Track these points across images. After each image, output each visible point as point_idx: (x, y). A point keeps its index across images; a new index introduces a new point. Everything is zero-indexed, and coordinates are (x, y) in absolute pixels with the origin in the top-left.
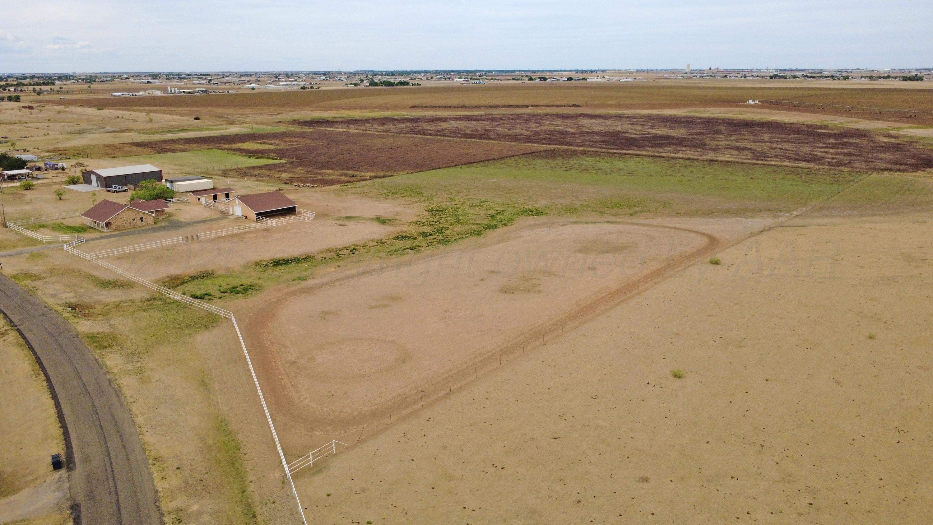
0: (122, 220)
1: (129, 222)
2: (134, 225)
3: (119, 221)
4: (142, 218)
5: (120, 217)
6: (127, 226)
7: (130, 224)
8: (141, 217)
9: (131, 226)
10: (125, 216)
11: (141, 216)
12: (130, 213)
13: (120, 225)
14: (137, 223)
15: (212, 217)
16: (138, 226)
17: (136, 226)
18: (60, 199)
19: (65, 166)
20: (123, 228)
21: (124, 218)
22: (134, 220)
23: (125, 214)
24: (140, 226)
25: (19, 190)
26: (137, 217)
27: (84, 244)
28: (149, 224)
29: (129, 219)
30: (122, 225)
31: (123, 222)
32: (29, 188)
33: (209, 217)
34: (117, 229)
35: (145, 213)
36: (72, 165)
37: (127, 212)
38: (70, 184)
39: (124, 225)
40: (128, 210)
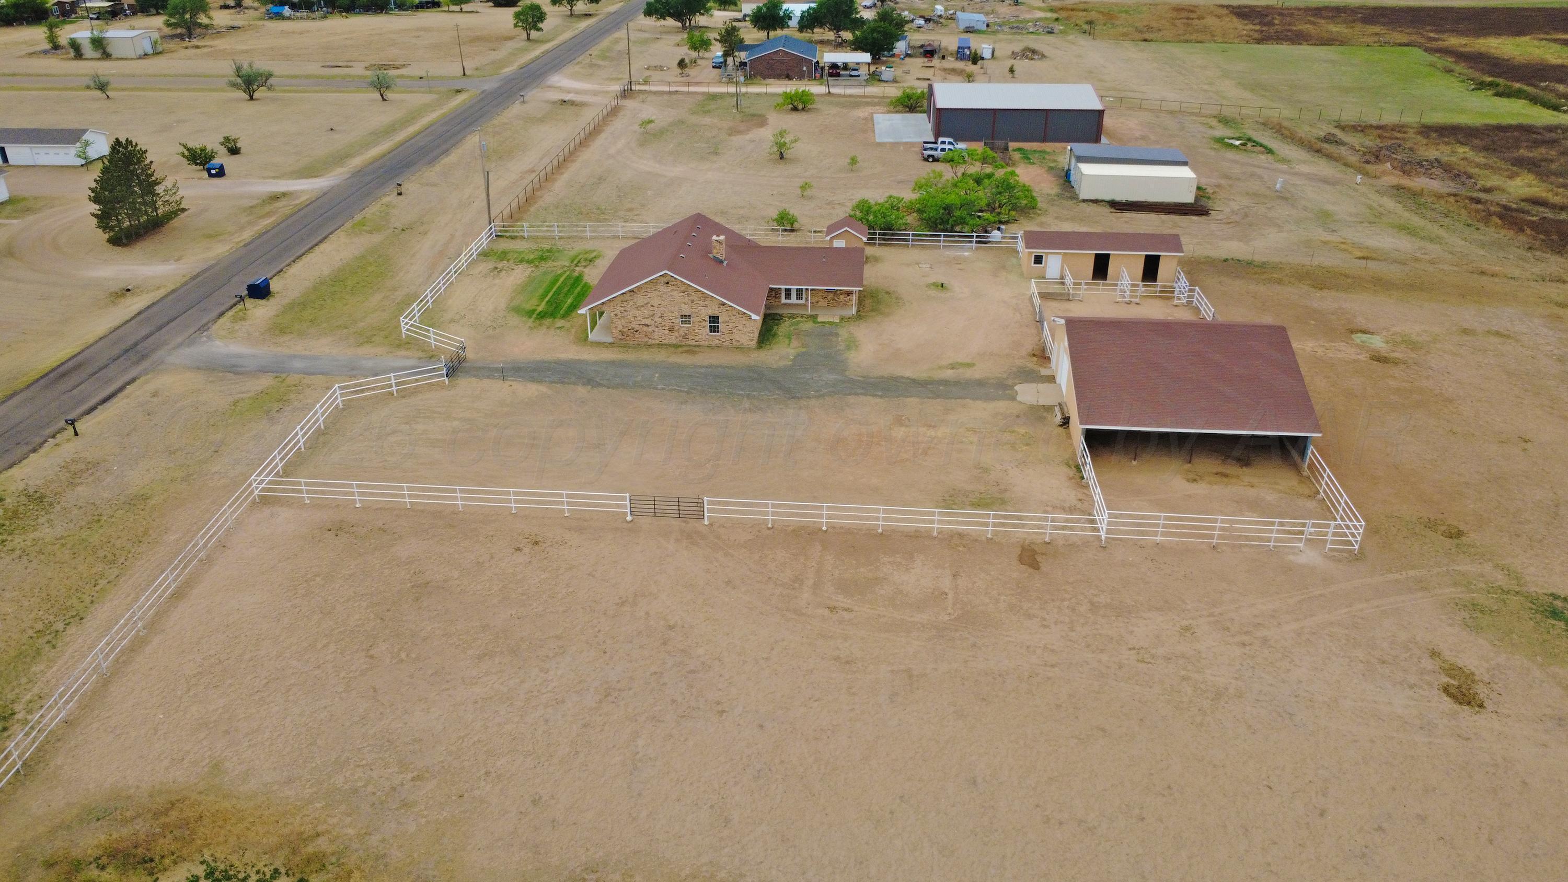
0: (646, 312)
1: (668, 324)
2: (685, 337)
3: (637, 313)
4: (714, 319)
5: (640, 299)
6: (660, 335)
7: (671, 330)
8: (711, 312)
9: (673, 339)
10: (656, 302)
11: (713, 310)
12: (675, 293)
13: (637, 327)
14: (694, 330)
15: (974, 365)
16: (697, 343)
17: (690, 342)
18: (782, 157)
19: (987, 54)
20: (647, 340)
21: (651, 308)
22: (686, 318)
23: (656, 292)
24: (702, 343)
25: (778, 108)
26: (697, 311)
27: (441, 385)
28: (738, 344)
29: (670, 314)
30: (645, 328)
31: (650, 319)
32: (800, 107)
33: (968, 361)
34: (628, 338)
35: (724, 304)
36: (1013, 52)
37: (663, 289)
38: (897, 109)
39: (650, 329)
40: (670, 283)
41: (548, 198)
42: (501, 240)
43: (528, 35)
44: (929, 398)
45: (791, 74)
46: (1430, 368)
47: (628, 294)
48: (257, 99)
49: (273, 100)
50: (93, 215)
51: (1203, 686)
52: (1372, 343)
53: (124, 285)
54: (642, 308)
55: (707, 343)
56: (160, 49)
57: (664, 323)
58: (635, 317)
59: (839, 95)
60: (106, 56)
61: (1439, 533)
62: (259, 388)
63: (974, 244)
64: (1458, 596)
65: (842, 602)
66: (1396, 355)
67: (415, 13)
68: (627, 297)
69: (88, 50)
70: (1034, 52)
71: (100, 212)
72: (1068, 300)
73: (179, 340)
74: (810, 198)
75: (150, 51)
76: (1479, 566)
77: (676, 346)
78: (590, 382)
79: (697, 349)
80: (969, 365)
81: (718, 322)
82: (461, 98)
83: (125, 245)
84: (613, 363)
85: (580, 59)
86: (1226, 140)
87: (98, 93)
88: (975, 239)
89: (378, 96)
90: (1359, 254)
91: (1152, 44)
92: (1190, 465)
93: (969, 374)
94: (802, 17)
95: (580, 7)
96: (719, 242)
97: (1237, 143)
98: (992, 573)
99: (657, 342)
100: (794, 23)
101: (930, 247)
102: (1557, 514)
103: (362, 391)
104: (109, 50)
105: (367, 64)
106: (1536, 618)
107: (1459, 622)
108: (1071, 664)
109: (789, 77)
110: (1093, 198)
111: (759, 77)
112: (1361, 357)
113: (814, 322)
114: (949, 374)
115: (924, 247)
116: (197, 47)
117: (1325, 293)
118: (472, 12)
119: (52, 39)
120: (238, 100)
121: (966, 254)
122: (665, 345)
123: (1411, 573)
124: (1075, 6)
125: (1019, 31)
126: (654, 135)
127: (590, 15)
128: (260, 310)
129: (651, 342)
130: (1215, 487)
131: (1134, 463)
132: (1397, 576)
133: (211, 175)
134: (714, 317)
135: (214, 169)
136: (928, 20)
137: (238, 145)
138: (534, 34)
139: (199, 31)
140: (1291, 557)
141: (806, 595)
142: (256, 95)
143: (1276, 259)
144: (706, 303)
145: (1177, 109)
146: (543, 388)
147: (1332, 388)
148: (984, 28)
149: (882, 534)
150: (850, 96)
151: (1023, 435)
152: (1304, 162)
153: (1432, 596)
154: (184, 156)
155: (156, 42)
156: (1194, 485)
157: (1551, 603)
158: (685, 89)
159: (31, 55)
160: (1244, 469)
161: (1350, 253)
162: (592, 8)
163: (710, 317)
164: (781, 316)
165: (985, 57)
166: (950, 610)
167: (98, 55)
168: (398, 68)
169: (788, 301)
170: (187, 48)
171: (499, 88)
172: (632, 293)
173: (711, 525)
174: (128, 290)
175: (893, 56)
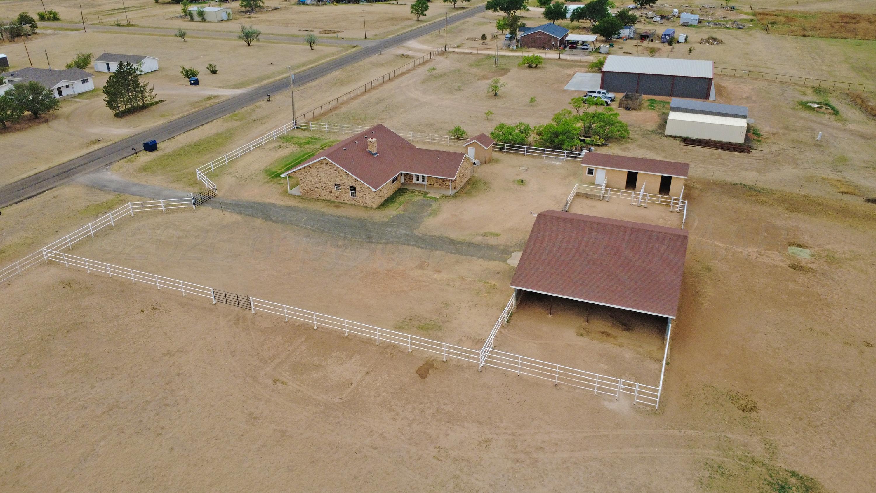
0: (317, 179)
1: (328, 188)
2: (338, 197)
3: (312, 180)
4: (353, 188)
5: (313, 172)
6: (324, 195)
7: (330, 192)
8: (351, 185)
9: (331, 197)
10: (322, 174)
11: (353, 184)
12: (331, 170)
13: (313, 188)
14: (342, 194)
15: (500, 235)
16: (344, 202)
17: (340, 201)
18: (496, 95)
19: (682, 40)
20: (318, 196)
21: (319, 178)
22: (338, 186)
23: (321, 169)
24: (347, 202)
25: (520, 66)
26: (343, 182)
27: (191, 210)
28: (366, 205)
29: (329, 182)
30: (317, 189)
31: (319, 184)
32: (534, 65)
33: (498, 232)
34: (308, 194)
35: (358, 180)
36: (702, 39)
37: (325, 167)
38: (594, 69)
39: (320, 190)
40: (329, 164)
41: (344, 109)
42: (298, 130)
43: (418, 18)
44: (451, 253)
45: (545, 46)
46: (832, 279)
47: (308, 168)
48: (252, 46)
49: (259, 46)
50: (105, 100)
51: (462, 485)
52: (799, 255)
53: (98, 138)
54: (315, 178)
55: (349, 202)
56: (231, 17)
57: (326, 187)
58: (311, 182)
59: (566, 60)
60: (204, 20)
61: (737, 405)
62: (105, 200)
63: (565, 158)
64: (711, 457)
65: (285, 377)
66: (813, 266)
67: (372, 4)
68: (307, 170)
69: (196, 17)
70: (715, 39)
71: (108, 99)
72: (599, 200)
73: (92, 169)
74: (492, 120)
75: (225, 18)
76: (749, 438)
77: (332, 202)
78: (267, 218)
79: (342, 205)
80: (497, 235)
81: (355, 190)
82: (354, 49)
83: (120, 117)
84: (290, 208)
85: (433, 32)
86: (809, 104)
87: (180, 38)
88: (565, 154)
89: (309, 47)
90: (843, 189)
91: (808, 39)
92: (587, 323)
93: (492, 241)
94: (574, 12)
95: (459, 4)
96: (372, 143)
97: (816, 106)
98: (392, 376)
99: (323, 198)
100: (568, 15)
101: (538, 157)
102: (848, 407)
103: (151, 207)
104: (205, 17)
105: (321, 30)
106: (763, 489)
107: (697, 479)
108: (388, 449)
109: (544, 48)
110: (674, 134)
111: (526, 47)
112: (782, 264)
113: (424, 197)
114: (479, 239)
115: (534, 157)
116: (250, 17)
117: (795, 215)
118: (403, 4)
119: (185, 11)
120: (243, 46)
121: (558, 163)
122: (327, 200)
123: (689, 432)
124: (771, 13)
125: (720, 26)
126: (435, 77)
127: (465, 8)
128: (146, 157)
129: (320, 198)
130: (594, 341)
131: (550, 316)
132: (677, 433)
133: (191, 84)
134: (353, 187)
135: (193, 81)
136: (663, 17)
137: (217, 69)
138: (421, 17)
139: (257, 9)
140: (606, 403)
141: (268, 369)
142: (252, 43)
143: (773, 188)
144: (348, 178)
145: (789, 81)
146: (239, 218)
147: (740, 284)
148: (696, 23)
149: (347, 337)
150: (572, 61)
151: (491, 286)
152: (857, 122)
153: (691, 454)
154: (182, 73)
155: (229, 14)
156: (580, 338)
157: (786, 479)
158: (476, 52)
159: (173, 18)
160: (625, 332)
161: (838, 188)
162: (465, 4)
163: (351, 187)
164: (408, 190)
165: (680, 41)
166: (344, 396)
167: (200, 19)
168: (335, 33)
169: (417, 182)
170: (245, 18)
171: (376, 46)
172: (309, 168)
173: (255, 314)
174: (99, 141)
175: (621, 38)
